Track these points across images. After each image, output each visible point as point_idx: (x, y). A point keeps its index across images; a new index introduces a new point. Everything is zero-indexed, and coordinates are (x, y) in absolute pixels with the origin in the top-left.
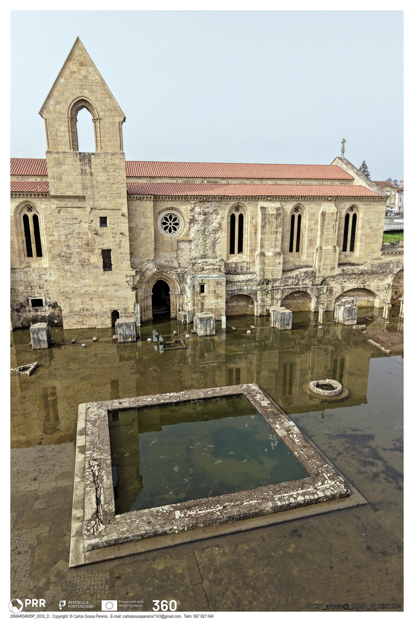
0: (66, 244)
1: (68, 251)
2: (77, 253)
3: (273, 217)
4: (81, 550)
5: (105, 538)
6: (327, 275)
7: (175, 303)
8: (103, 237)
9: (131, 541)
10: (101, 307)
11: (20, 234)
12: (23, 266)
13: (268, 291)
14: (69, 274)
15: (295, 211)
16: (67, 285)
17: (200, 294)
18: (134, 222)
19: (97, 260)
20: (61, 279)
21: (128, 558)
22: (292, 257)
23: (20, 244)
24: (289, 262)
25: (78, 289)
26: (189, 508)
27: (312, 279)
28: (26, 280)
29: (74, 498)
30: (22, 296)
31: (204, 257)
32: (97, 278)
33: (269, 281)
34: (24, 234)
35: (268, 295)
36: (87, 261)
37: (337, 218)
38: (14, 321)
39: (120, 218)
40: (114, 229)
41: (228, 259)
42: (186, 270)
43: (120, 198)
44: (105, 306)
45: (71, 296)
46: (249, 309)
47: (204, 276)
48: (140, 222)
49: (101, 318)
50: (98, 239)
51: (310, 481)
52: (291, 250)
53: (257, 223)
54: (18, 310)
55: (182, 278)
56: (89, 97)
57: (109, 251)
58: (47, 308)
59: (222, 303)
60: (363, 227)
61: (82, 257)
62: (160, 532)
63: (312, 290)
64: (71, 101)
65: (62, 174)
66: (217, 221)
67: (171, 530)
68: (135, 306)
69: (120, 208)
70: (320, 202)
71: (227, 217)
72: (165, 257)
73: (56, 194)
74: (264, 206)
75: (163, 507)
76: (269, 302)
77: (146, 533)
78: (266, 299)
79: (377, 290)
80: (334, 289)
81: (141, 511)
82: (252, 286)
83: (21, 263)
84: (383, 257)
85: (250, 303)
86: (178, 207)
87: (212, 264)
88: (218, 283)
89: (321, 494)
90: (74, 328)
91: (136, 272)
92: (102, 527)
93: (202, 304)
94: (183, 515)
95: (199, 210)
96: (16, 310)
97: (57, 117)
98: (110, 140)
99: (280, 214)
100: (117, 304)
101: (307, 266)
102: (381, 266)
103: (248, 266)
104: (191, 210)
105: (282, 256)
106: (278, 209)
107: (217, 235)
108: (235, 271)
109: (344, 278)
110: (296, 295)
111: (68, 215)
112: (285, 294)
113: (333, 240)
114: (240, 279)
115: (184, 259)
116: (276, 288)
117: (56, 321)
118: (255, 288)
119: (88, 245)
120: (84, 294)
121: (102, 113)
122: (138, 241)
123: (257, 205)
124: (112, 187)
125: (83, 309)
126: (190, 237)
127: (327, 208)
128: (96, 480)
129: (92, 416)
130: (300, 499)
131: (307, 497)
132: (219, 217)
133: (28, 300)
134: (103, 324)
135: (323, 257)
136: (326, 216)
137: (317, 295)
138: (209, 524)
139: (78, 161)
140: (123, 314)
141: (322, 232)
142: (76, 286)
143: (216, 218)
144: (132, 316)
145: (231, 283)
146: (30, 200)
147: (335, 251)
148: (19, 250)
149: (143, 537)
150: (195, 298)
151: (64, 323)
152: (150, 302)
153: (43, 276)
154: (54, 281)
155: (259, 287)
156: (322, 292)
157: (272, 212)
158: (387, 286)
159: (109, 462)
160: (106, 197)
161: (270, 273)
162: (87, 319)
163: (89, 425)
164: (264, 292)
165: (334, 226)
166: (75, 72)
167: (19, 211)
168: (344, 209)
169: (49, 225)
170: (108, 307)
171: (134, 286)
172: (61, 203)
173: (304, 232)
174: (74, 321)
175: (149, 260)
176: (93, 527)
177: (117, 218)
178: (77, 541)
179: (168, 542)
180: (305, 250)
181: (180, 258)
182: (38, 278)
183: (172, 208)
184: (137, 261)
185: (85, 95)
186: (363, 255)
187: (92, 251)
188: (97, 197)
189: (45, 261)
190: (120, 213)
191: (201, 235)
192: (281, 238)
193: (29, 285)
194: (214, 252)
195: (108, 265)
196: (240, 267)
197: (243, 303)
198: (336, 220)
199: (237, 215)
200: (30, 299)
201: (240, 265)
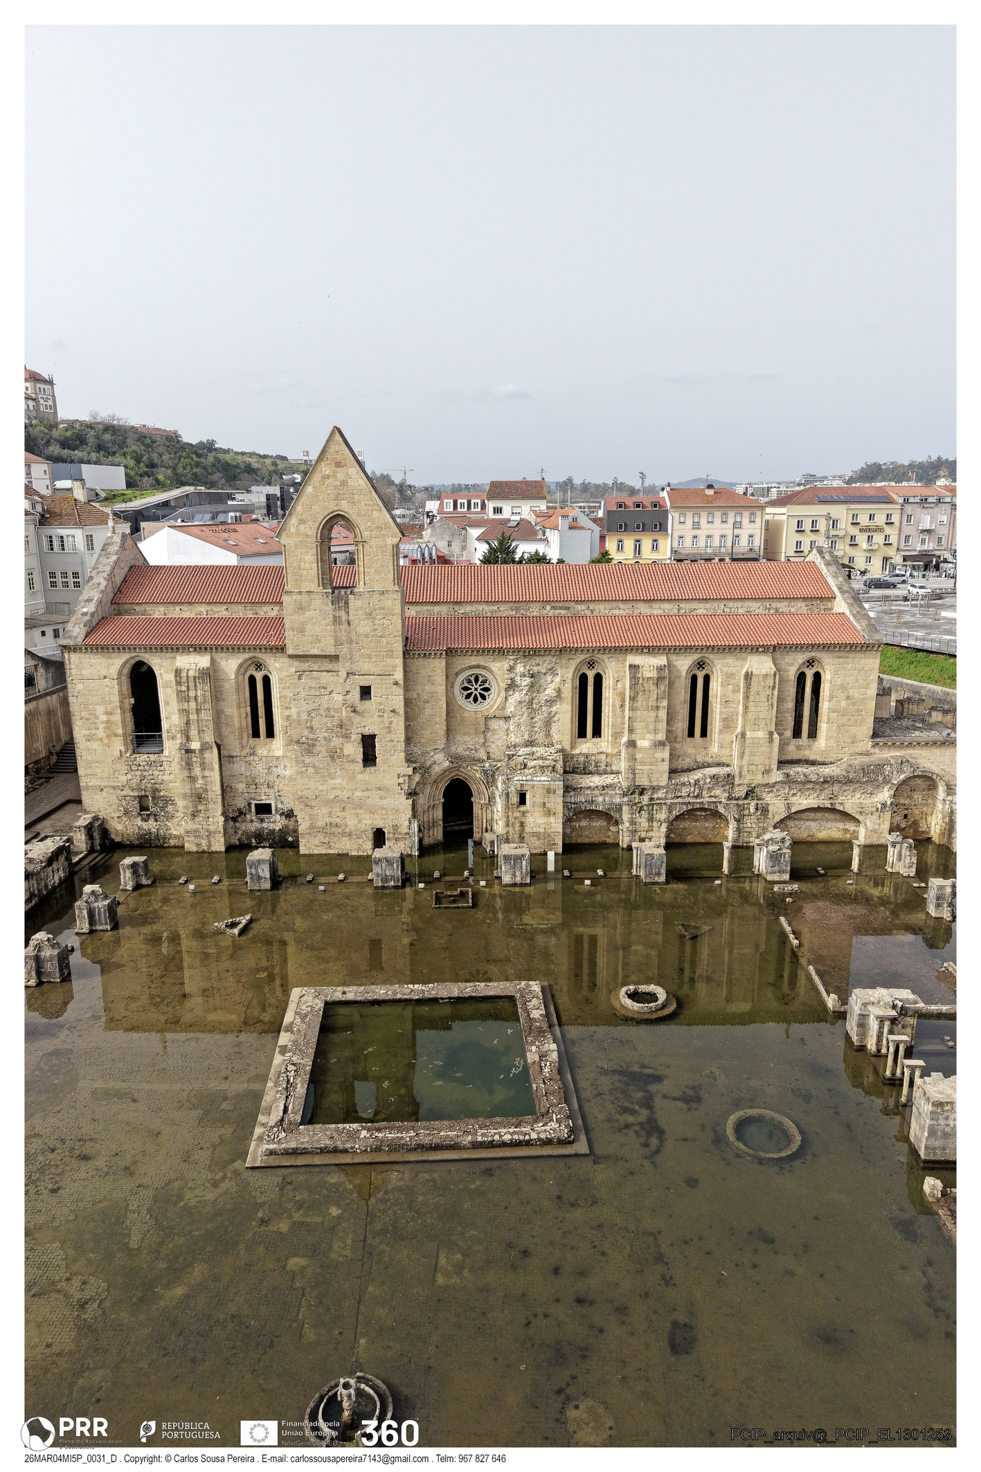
0: (308, 725)
1: (311, 736)
2: (325, 738)
3: (651, 682)
4: (260, 1153)
5: (284, 1146)
6: (756, 782)
7: (480, 817)
8: (363, 716)
9: (310, 1153)
10: (357, 822)
11: (243, 705)
12: (247, 751)
13: (643, 806)
14: (311, 770)
15: (698, 668)
16: (307, 786)
17: (518, 807)
18: (415, 691)
19: (354, 750)
20: (299, 777)
21: (304, 1168)
22: (692, 749)
23: (242, 719)
24: (684, 755)
25: (325, 793)
26: (379, 1130)
27: (727, 788)
28: (248, 774)
29: (263, 1104)
30: (241, 798)
31: (530, 743)
32: (352, 777)
33: (643, 789)
34: (249, 704)
35: (643, 812)
36: (338, 751)
37: (775, 683)
38: (227, 836)
39: (391, 688)
40: (381, 704)
41: (572, 747)
42: (499, 764)
43: (391, 657)
44: (365, 822)
45: (313, 804)
46: (610, 833)
47: (524, 778)
48: (423, 691)
49: (358, 840)
50: (357, 719)
51: (531, 1121)
52: (691, 734)
53: (625, 689)
54: (234, 819)
55: (490, 777)
56: (349, 511)
57: (373, 737)
58: (278, 817)
59: (557, 825)
60: (831, 698)
61: (332, 744)
62: (341, 1148)
63: (727, 806)
64: (322, 517)
65: (305, 623)
66: (553, 686)
67: (352, 1148)
68: (410, 823)
69: (391, 673)
70: (744, 655)
71: (573, 680)
72: (465, 743)
73: (295, 653)
74: (636, 664)
75: (351, 1125)
76: (645, 824)
77: (326, 1148)
78: (639, 820)
79: (860, 813)
80: (770, 808)
81: (327, 1126)
82: (612, 796)
83: (242, 747)
84: (877, 750)
85: (612, 823)
86: (487, 665)
87: (542, 758)
88: (549, 791)
89: (534, 1136)
90: (316, 852)
91: (414, 768)
92: (283, 1134)
93: (522, 825)
94: (368, 1136)
95: (522, 669)
96: (232, 818)
97: (300, 541)
98: (377, 572)
99: (664, 678)
100: (383, 819)
101: (718, 765)
102: (864, 770)
103: (609, 760)
104: (508, 670)
105: (667, 748)
106: (660, 669)
107: (554, 708)
108: (584, 768)
109: (790, 789)
110: (699, 813)
111: (314, 684)
112: (674, 812)
113: (769, 721)
114: (592, 784)
115: (497, 746)
116: (657, 802)
117: (290, 839)
118: (617, 800)
119: (341, 726)
120: (332, 801)
121: (366, 533)
122: (419, 720)
123: (625, 660)
124: (380, 641)
125: (331, 824)
126: (508, 712)
127: (756, 665)
128: (289, 1086)
129: (304, 1007)
130: (507, 1138)
131: (516, 1137)
132: (558, 679)
133: (249, 804)
134: (359, 849)
135: (747, 750)
136: (753, 679)
137: (736, 816)
138: (395, 1149)
139: (330, 604)
140: (391, 835)
141: (746, 708)
142: (320, 788)
143: (552, 681)
144: (405, 839)
145: (574, 790)
146: (259, 655)
147: (771, 740)
148: (241, 728)
149: (323, 1151)
150: (510, 814)
151: (301, 844)
152: (439, 813)
153: (274, 769)
154: (290, 776)
155: (626, 799)
156: (747, 812)
157: (648, 675)
158: (879, 806)
159: (309, 1068)
160: (370, 657)
161: (645, 775)
162: (335, 839)
163: (298, 1020)
164: (635, 808)
165: (770, 697)
166: (328, 477)
167: (242, 671)
168: (792, 665)
169: (285, 692)
170: (368, 822)
171: (410, 791)
172: (303, 664)
173: (714, 705)
174: (317, 842)
175: (436, 749)
176: (274, 1134)
177: (387, 688)
178: (258, 1145)
179: (347, 1159)
180: (717, 735)
181: (489, 744)
182: (266, 771)
183: (478, 667)
184: (417, 750)
185: (342, 508)
186: (833, 747)
187: (347, 737)
188: (357, 656)
189: (277, 746)
190: (391, 680)
191: (524, 709)
192: (665, 717)
193: (253, 782)
194: (548, 735)
195: (370, 757)
196: (593, 763)
197: (599, 823)
198: (774, 687)
199: (591, 675)
200: (253, 802)
201: (593, 758)
